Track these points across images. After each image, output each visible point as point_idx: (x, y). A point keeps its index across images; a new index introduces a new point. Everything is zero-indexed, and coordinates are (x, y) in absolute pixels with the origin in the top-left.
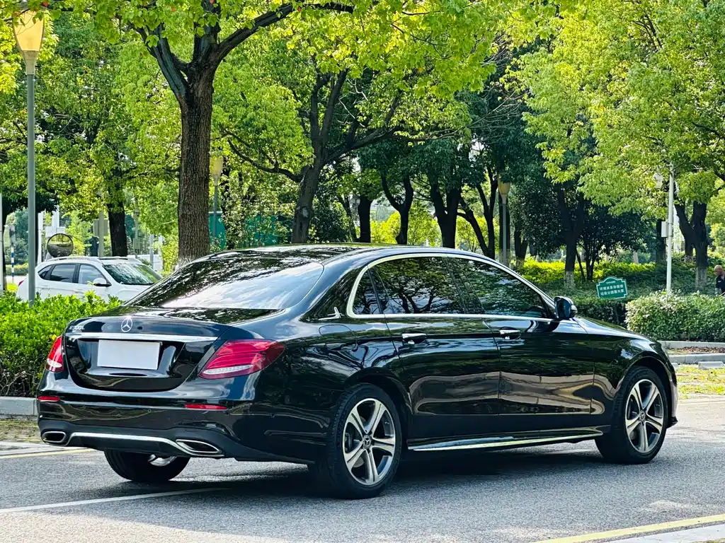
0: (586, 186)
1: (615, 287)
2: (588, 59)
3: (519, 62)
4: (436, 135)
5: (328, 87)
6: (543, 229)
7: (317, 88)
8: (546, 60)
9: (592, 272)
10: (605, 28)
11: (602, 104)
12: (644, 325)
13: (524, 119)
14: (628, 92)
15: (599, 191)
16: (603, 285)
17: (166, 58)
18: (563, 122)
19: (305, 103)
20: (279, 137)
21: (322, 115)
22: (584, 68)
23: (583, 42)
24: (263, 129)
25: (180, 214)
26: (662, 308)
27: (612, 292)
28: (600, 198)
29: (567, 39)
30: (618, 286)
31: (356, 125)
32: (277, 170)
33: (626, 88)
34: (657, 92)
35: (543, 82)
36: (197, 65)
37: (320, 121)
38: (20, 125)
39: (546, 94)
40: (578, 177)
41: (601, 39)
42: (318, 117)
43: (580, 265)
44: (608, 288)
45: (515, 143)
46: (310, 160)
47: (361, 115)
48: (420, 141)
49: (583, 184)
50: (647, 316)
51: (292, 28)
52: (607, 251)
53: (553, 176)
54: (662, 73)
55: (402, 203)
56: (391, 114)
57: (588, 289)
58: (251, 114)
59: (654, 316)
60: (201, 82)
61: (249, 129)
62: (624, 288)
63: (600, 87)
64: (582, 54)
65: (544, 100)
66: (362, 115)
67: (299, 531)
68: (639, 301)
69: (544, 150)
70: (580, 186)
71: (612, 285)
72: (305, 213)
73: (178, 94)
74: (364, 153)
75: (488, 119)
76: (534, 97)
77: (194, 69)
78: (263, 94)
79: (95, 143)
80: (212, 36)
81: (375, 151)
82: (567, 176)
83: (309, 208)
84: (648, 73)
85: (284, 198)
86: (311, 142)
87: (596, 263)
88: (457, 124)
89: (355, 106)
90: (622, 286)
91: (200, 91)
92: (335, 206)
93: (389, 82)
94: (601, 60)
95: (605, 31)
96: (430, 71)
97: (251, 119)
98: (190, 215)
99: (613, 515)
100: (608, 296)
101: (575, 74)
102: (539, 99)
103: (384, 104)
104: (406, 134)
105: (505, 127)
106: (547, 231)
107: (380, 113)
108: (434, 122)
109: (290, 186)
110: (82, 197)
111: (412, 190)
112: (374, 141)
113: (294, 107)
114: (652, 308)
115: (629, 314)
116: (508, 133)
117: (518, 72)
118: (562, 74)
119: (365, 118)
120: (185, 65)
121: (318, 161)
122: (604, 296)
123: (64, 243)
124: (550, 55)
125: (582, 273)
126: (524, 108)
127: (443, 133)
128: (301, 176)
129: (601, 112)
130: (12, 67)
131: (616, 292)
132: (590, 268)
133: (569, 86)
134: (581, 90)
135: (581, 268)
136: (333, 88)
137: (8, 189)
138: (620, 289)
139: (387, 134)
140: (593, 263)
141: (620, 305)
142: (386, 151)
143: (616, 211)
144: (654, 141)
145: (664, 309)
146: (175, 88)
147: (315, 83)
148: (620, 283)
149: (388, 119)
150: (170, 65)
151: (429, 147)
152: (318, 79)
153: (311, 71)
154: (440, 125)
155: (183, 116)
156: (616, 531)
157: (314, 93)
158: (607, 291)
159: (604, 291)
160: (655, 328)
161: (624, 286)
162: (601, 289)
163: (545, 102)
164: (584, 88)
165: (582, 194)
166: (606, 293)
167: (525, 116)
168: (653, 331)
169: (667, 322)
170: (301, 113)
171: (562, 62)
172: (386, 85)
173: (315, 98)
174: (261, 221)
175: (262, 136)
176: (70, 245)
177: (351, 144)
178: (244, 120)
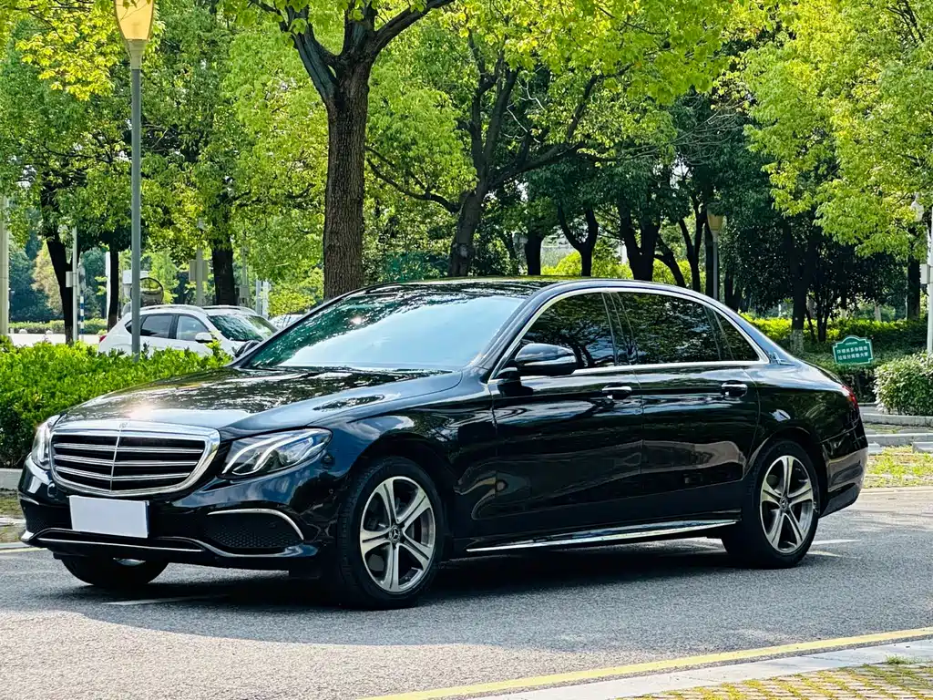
0: (825, 218)
1: (856, 349)
2: (828, 55)
3: (737, 60)
4: (631, 154)
5: (494, 91)
6: (761, 275)
7: (479, 92)
8: (775, 57)
9: (825, 332)
10: (850, 16)
11: (847, 113)
12: (897, 396)
13: (745, 133)
14: (880, 97)
15: (841, 225)
16: (840, 347)
17: (310, 47)
18: (795, 136)
19: (464, 112)
20: (433, 154)
21: (485, 127)
22: (823, 67)
23: (823, 34)
24: (413, 144)
25: (327, 245)
26: (921, 374)
27: (853, 356)
28: (843, 234)
29: (802, 31)
30: (861, 349)
31: (529, 139)
32: (427, 197)
33: (878, 93)
34: (917, 98)
35: (771, 85)
36: (349, 57)
37: (483, 135)
38: (101, 138)
39: (775, 102)
40: (814, 208)
41: (845, 30)
42: (480, 129)
43: (810, 323)
44: (848, 350)
45: (731, 165)
46: (472, 184)
47: (535, 127)
48: (611, 160)
49: (821, 217)
50: (902, 384)
51: (465, 11)
52: (844, 305)
53: (783, 207)
54: (924, 73)
55: (584, 240)
56: (574, 127)
57: (821, 352)
58: (397, 125)
59: (910, 384)
60: (354, 79)
61: (395, 144)
62: (869, 351)
63: (844, 93)
64: (820, 49)
65: (771, 109)
66: (537, 128)
67: (508, 629)
68: (891, 366)
69: (771, 173)
70: (818, 218)
71: (854, 346)
72: (464, 253)
73: (324, 94)
74: (535, 177)
75: (697, 134)
76: (758, 105)
77: (346, 63)
78: (412, 99)
79: (197, 162)
80: (368, 22)
81: (549, 175)
82: (801, 206)
83: (469, 247)
84: (907, 74)
85: (436, 234)
86: (472, 162)
87: (829, 320)
88: (657, 140)
89: (528, 117)
90: (866, 348)
91: (353, 91)
92: (495, 245)
93: (572, 85)
94: (846, 57)
95: (851, 20)
96: (624, 71)
97: (397, 132)
98: (339, 247)
99: (895, 615)
100: (847, 361)
101: (812, 75)
102: (766, 107)
103: (565, 113)
104: (592, 152)
105: (718, 143)
106: (768, 278)
107: (560, 124)
108: (628, 137)
109: (443, 217)
110: (180, 231)
111: (597, 225)
112: (548, 162)
113: (453, 117)
114: (908, 374)
115: (878, 382)
116: (721, 152)
117: (737, 73)
118: (795, 74)
119: (540, 131)
120: (334, 57)
121: (481, 186)
122: (843, 361)
123: (152, 290)
124: (779, 51)
125: (813, 331)
126: (744, 119)
127: (640, 151)
128: (459, 205)
129: (846, 123)
130: (106, 61)
131: (858, 355)
132: (823, 327)
133: (804, 91)
134: (820, 95)
135: (811, 326)
136: (500, 91)
137: (87, 220)
138: (864, 352)
139: (568, 151)
140: (826, 320)
141: (863, 373)
142: (563, 174)
143: (864, 251)
144: (913, 161)
145: (924, 375)
146: (320, 86)
147: (477, 87)
148: (863, 344)
149: (570, 134)
150: (315, 57)
151: (620, 169)
152: (481, 82)
153: (472, 71)
154: (637, 142)
155: (331, 122)
156: (899, 632)
157: (477, 99)
158: (846, 354)
159: (842, 354)
160: (912, 400)
161: (868, 347)
162: (839, 351)
163: (773, 112)
164: (823, 93)
165: (820, 228)
166: (845, 357)
167: (748, 130)
168: (909, 404)
169: (927, 392)
170: (461, 124)
171: (795, 61)
172: (567, 89)
173: (477, 106)
174: (407, 262)
175: (411, 154)
176: (159, 293)
177: (521, 165)
178: (388, 133)
